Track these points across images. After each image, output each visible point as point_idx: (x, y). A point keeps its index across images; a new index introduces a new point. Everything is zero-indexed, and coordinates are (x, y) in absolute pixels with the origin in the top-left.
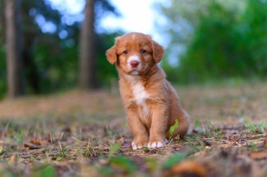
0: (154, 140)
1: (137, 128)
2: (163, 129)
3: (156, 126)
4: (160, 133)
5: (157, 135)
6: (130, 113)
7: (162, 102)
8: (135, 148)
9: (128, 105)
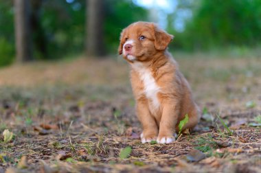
0: (164, 135)
1: (147, 120)
2: (173, 124)
3: (166, 120)
4: (169, 127)
5: (166, 130)
6: (140, 106)
7: (172, 96)
8: (144, 141)
9: (138, 98)
